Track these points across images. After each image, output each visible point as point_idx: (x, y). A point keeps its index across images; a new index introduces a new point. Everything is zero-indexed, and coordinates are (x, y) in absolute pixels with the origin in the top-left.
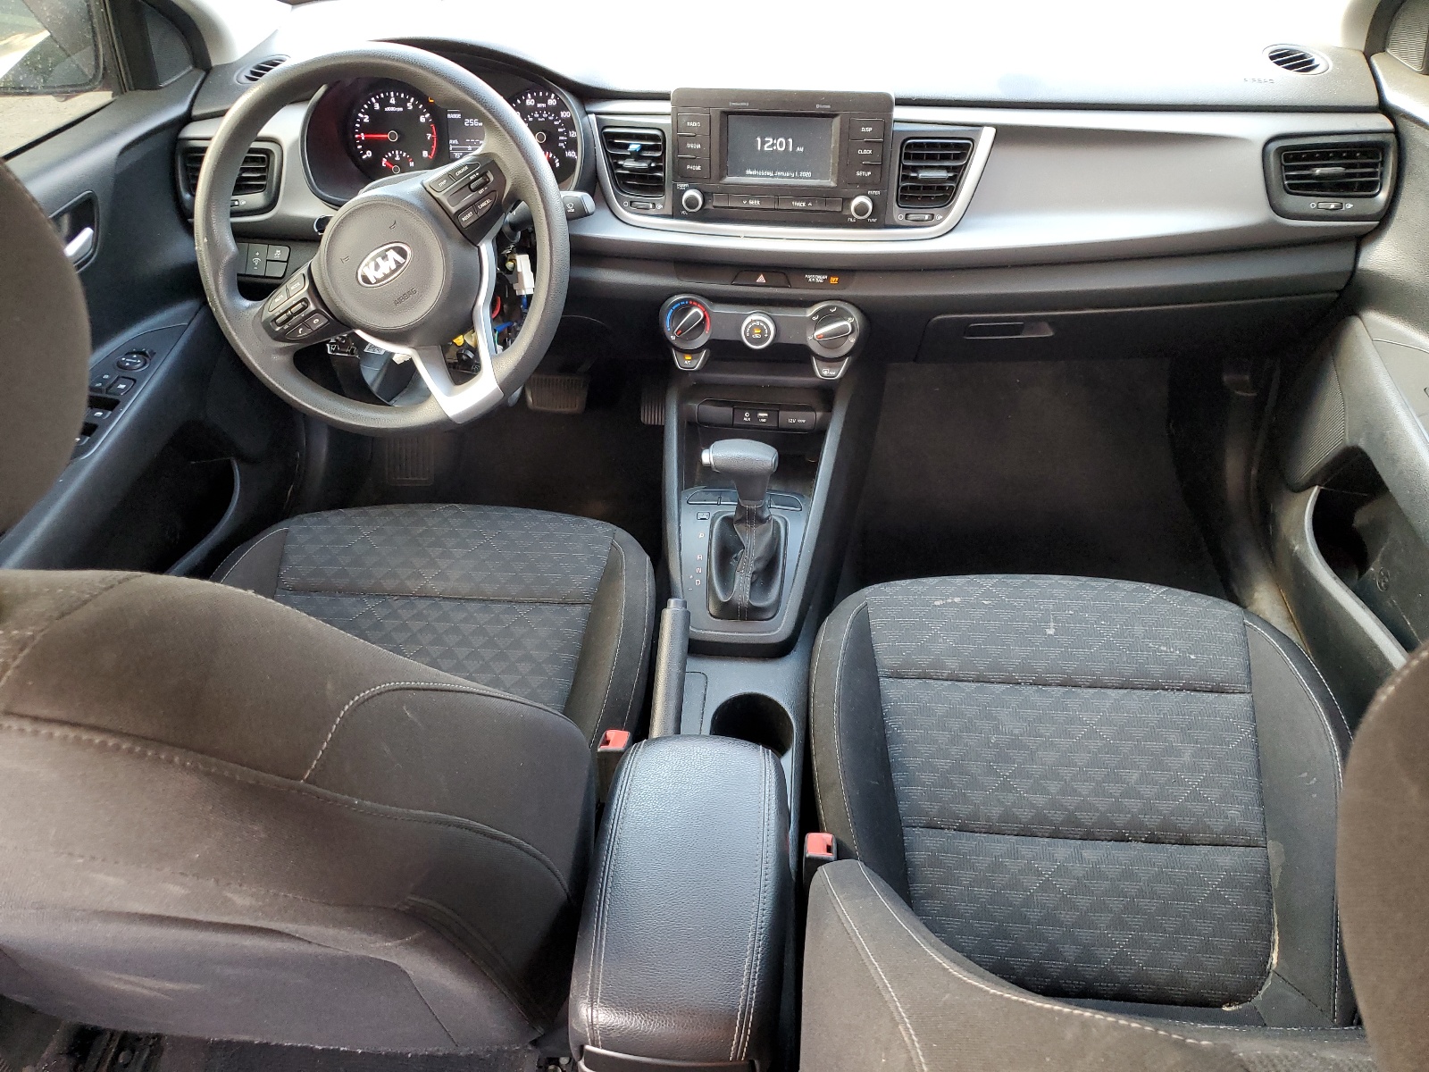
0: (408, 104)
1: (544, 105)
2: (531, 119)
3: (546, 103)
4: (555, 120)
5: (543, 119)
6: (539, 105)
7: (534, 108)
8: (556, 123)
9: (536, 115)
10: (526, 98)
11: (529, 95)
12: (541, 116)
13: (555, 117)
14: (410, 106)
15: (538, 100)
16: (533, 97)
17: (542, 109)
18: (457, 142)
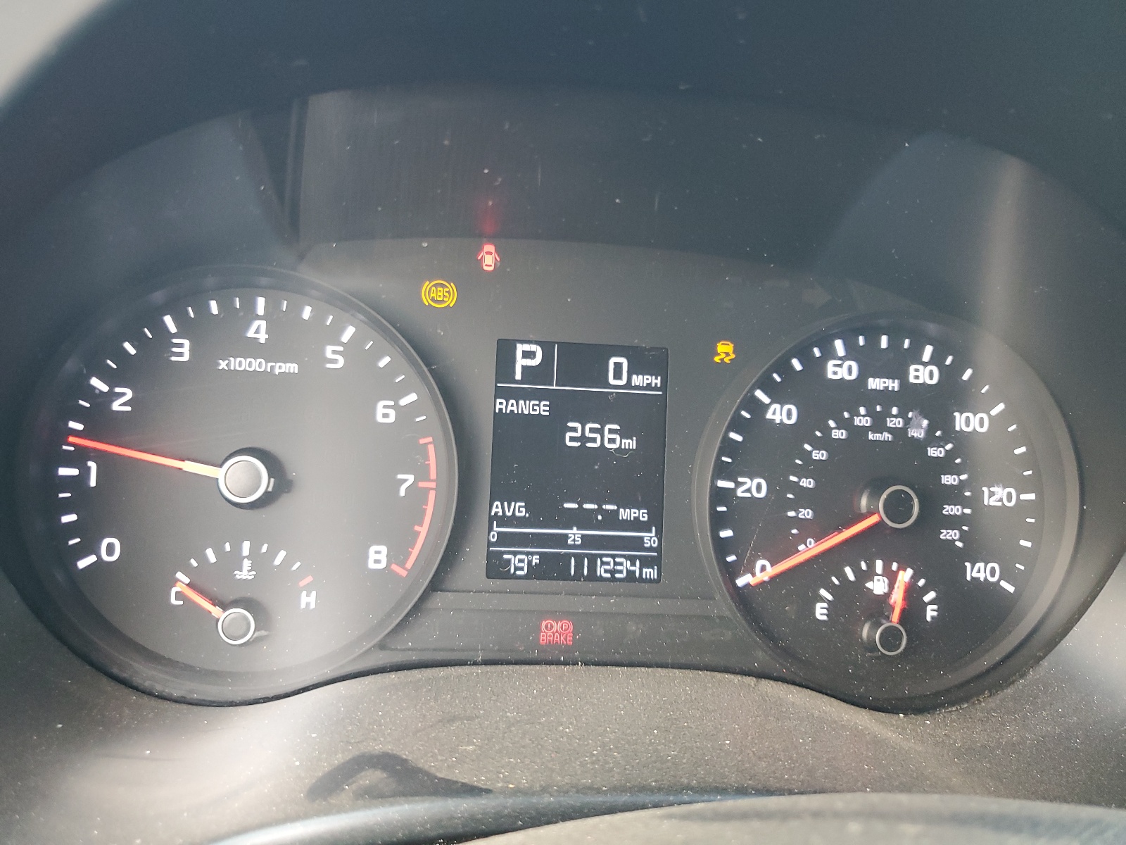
0: (329, 350)
1: (894, 385)
2: (838, 434)
3: (902, 375)
4: (930, 440)
5: (887, 436)
6: (875, 384)
7: (854, 393)
8: (933, 452)
9: (863, 421)
10: (829, 353)
11: (839, 346)
12: (879, 425)
13: (930, 430)
14: (333, 356)
15: (870, 363)
16: (853, 352)
17: (884, 395)
18: (522, 513)
